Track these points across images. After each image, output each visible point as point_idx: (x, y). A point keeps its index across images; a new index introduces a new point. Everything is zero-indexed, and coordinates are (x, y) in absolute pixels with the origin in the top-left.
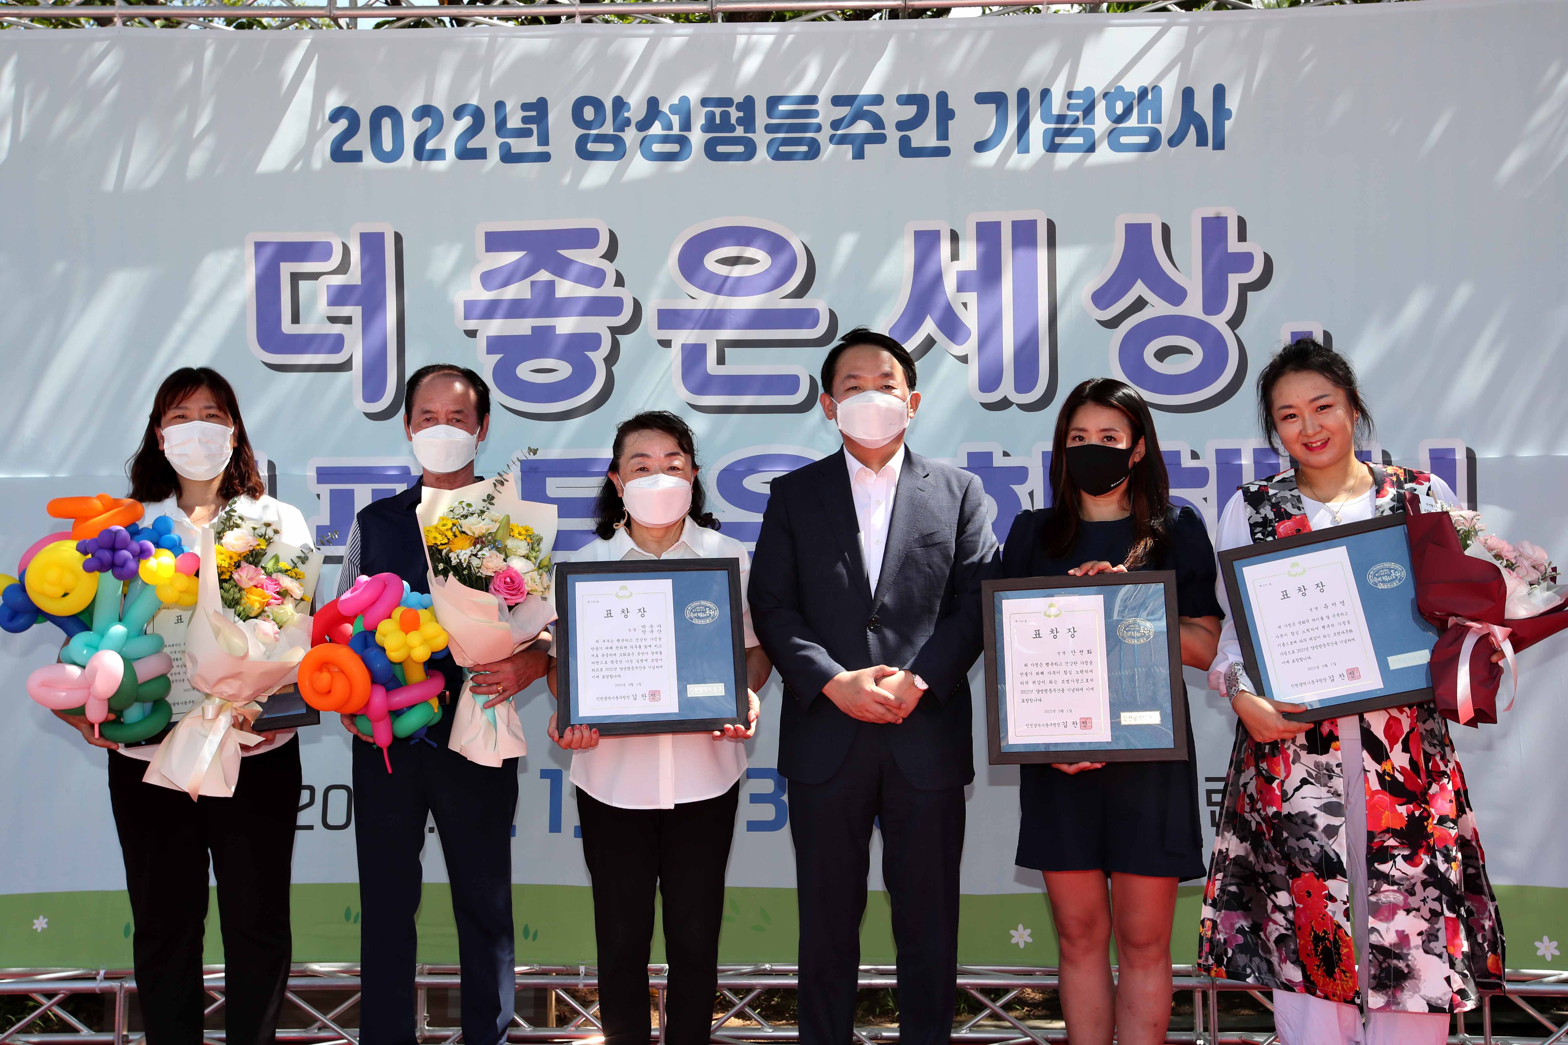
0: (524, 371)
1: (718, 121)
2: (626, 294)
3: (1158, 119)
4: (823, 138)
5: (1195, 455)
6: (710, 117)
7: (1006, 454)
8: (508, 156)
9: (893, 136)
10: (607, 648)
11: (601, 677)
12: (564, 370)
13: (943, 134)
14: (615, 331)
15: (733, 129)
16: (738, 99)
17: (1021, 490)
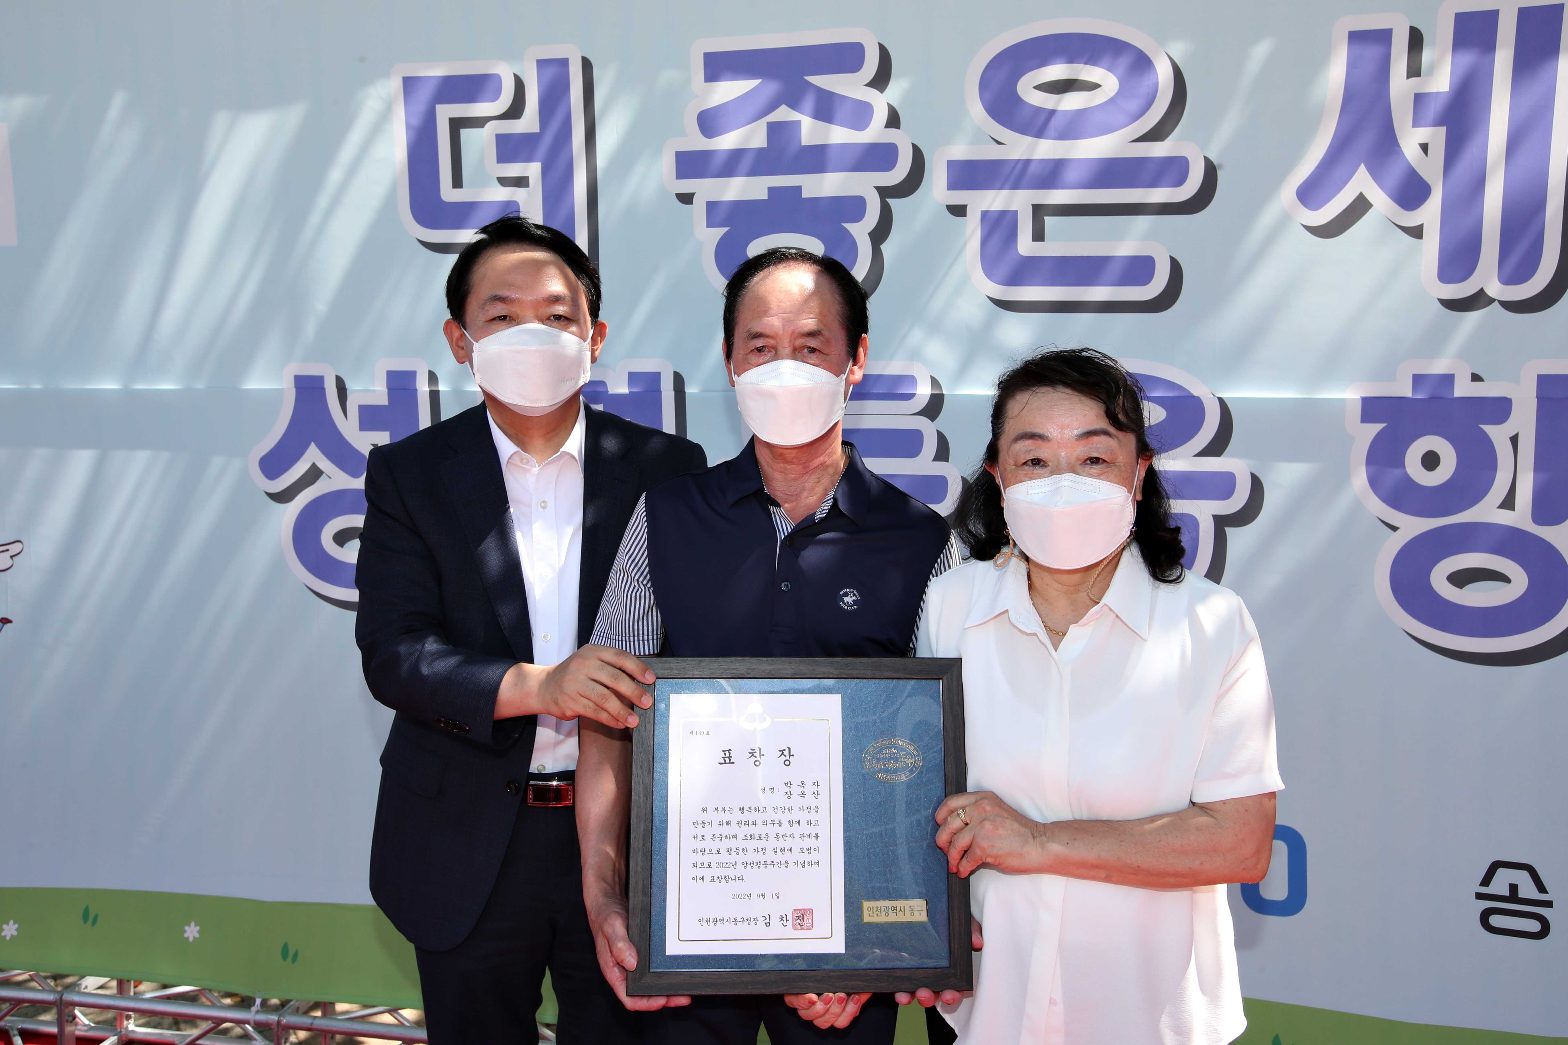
2: (902, 140)
7: (1476, 378)
10: (721, 823)
11: (708, 879)
14: (885, 193)
17: (1499, 434)
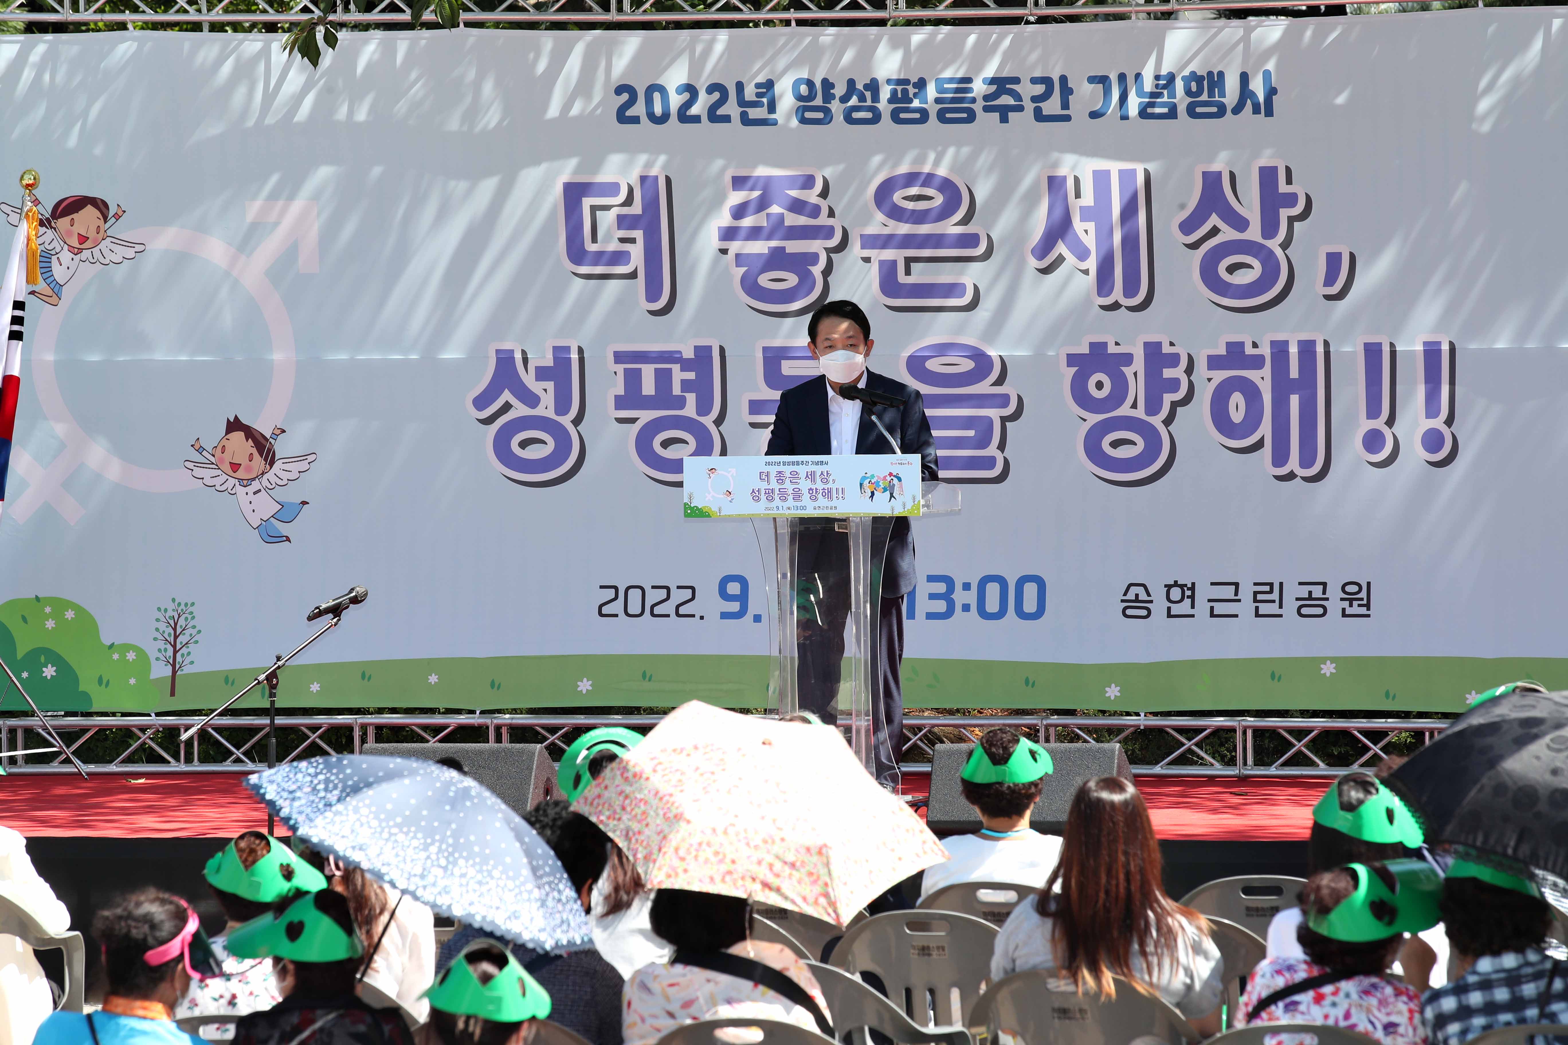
0: (764, 280)
1: (900, 96)
2: (836, 224)
3: (1223, 94)
4: (978, 107)
5: (1255, 345)
6: (894, 93)
8: (746, 121)
9: (1029, 106)
12: (792, 280)
13: (1065, 105)
14: (829, 251)
15: (911, 101)
16: (914, 79)
17: (1128, 371)
